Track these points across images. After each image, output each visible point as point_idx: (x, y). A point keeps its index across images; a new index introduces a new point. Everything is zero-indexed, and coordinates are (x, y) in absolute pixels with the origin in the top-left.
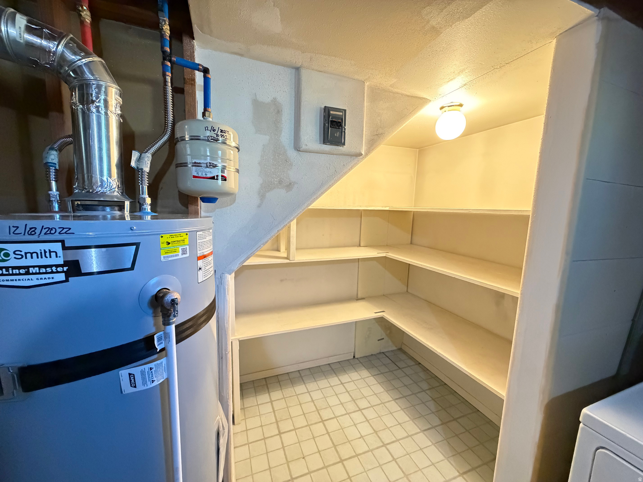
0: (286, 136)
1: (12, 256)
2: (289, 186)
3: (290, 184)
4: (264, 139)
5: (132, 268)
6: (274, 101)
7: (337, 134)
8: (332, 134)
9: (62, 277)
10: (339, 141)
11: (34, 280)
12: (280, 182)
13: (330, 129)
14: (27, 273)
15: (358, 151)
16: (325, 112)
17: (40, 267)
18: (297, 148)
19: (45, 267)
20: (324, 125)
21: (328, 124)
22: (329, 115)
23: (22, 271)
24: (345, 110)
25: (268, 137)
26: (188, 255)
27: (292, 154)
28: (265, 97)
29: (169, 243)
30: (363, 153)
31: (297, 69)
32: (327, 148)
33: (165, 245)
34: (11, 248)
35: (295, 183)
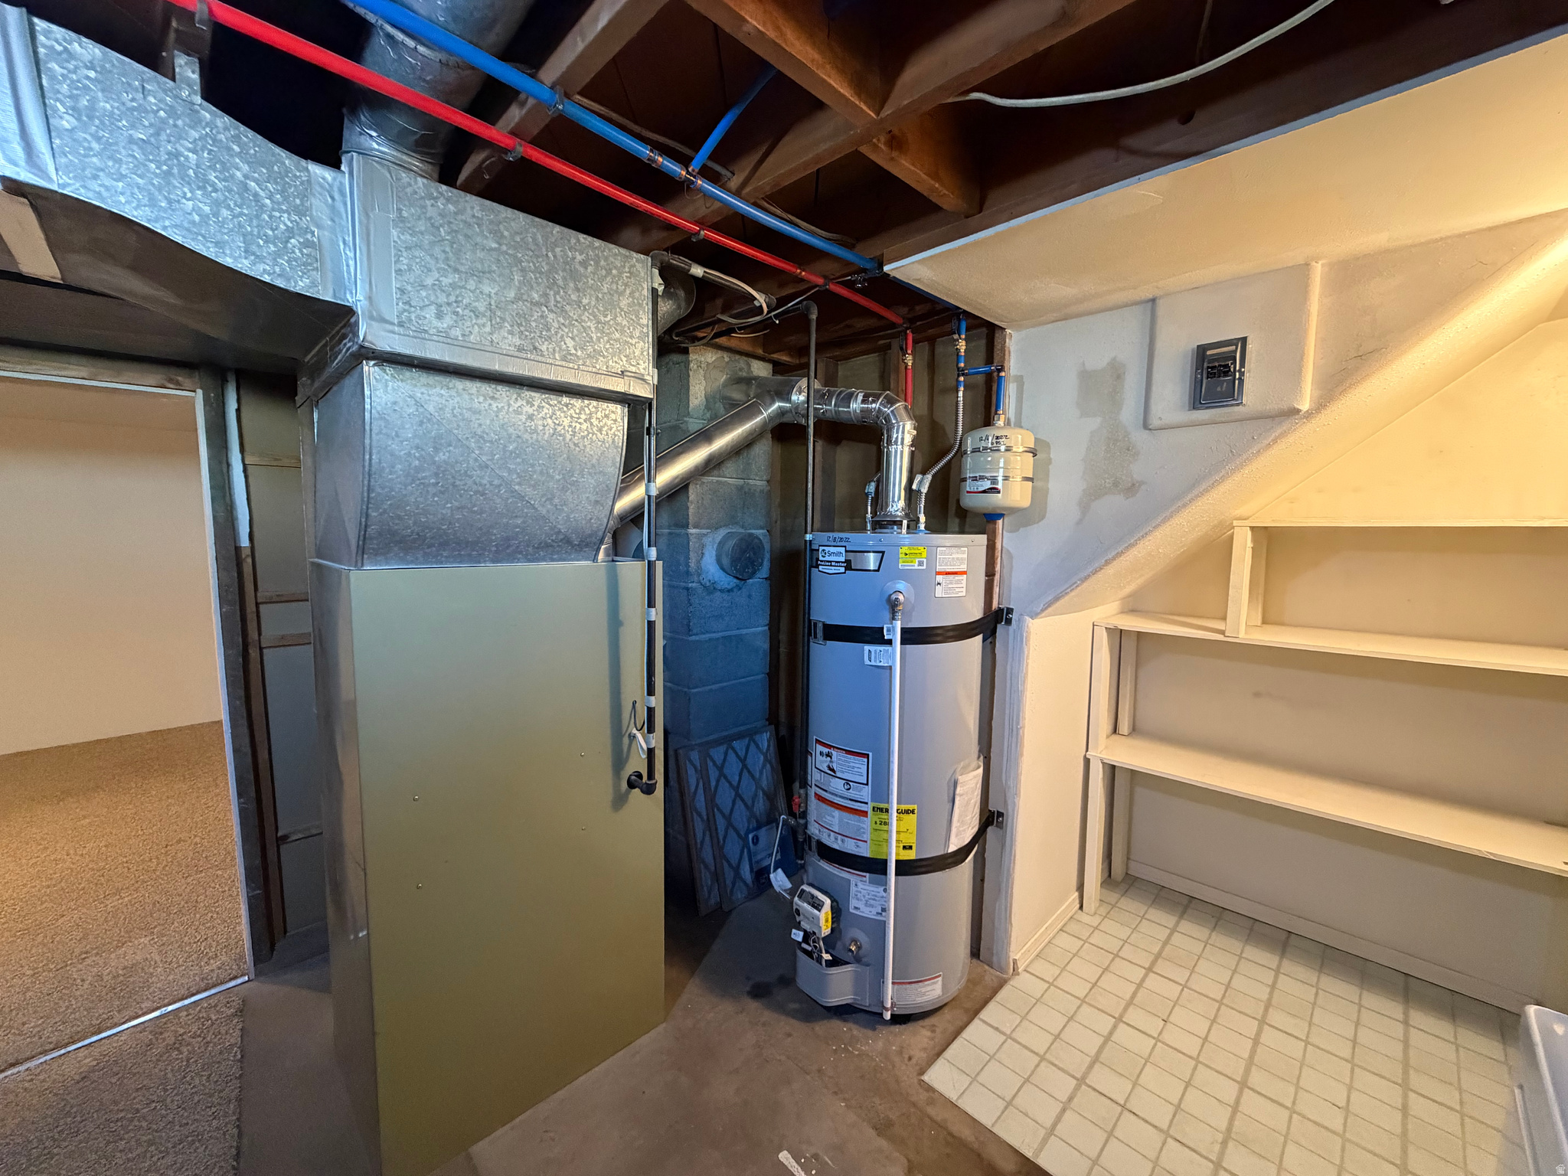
0: (1131, 410)
1: (827, 554)
2: (1132, 489)
3: (1134, 486)
4: (1094, 423)
5: (878, 570)
6: (1113, 363)
7: (1222, 387)
8: (1211, 390)
9: (842, 570)
10: (1227, 400)
12: (1116, 484)
13: (1205, 381)
16: (1197, 355)
17: (835, 562)
18: (1148, 426)
19: (838, 562)
20: (1196, 377)
21: (1202, 375)
22: (1204, 358)
23: (829, 564)
24: (1243, 339)
25: (1099, 420)
26: (924, 567)
27: (1139, 437)
28: (1098, 361)
29: (906, 554)
30: (1305, 406)
31: (1152, 302)
32: (1205, 414)
33: (903, 556)
35: (1142, 483)
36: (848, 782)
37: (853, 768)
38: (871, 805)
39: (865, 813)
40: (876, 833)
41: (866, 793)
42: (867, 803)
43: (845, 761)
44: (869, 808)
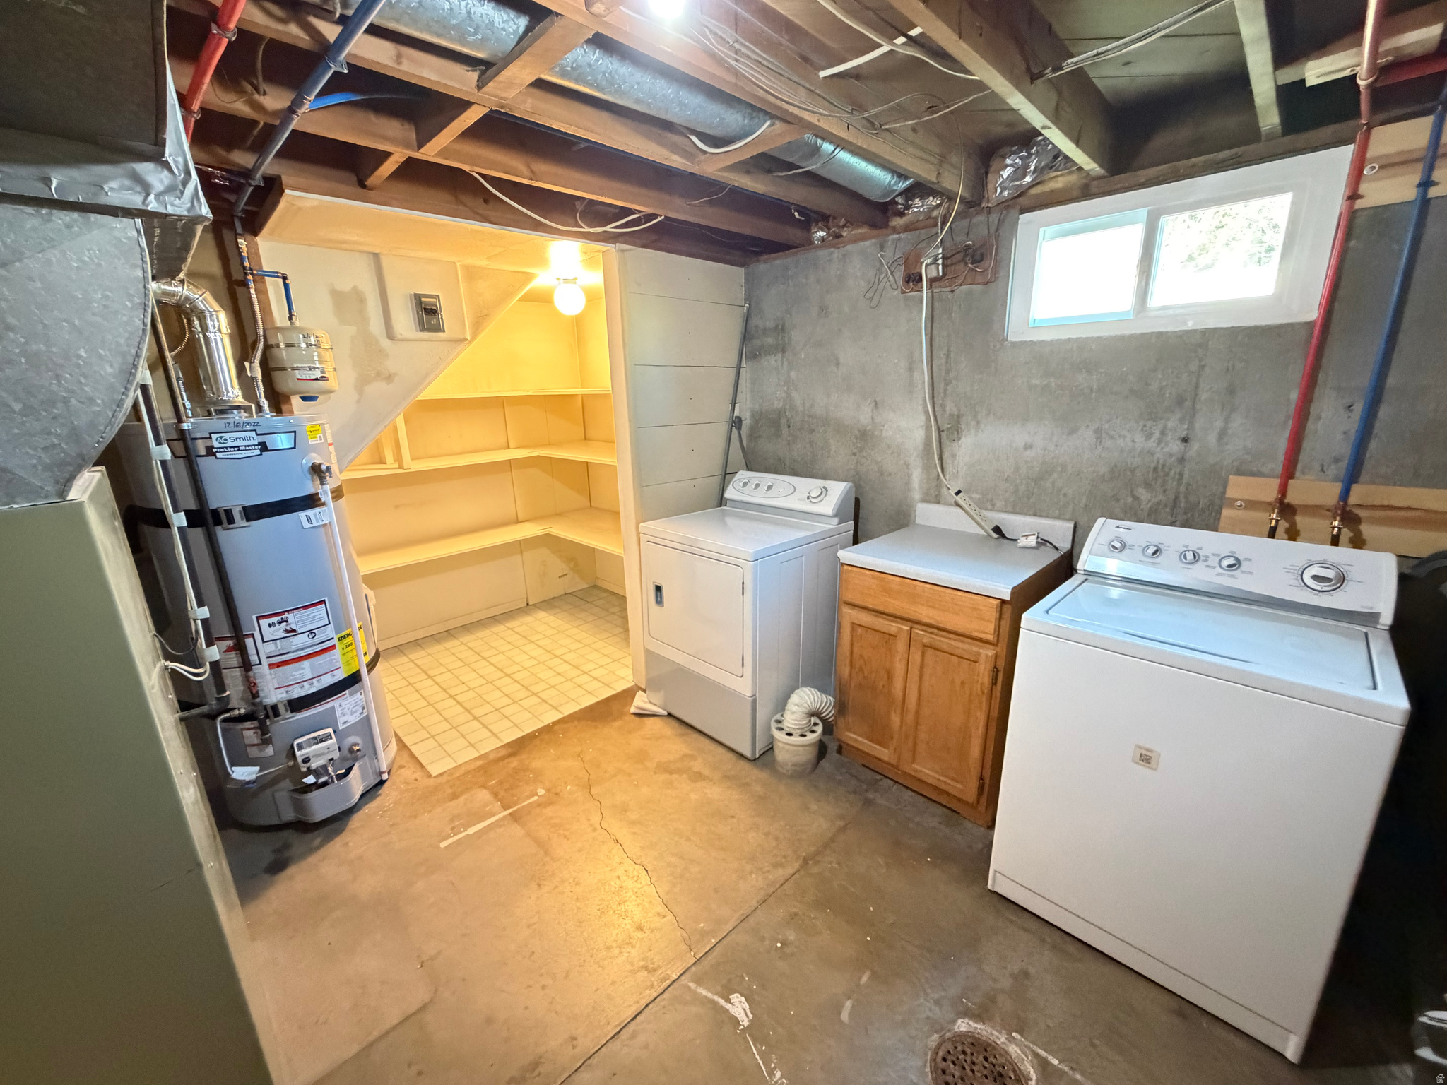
0: (376, 325)
1: (229, 440)
2: (390, 378)
3: (390, 375)
4: (351, 330)
5: (294, 448)
6: (355, 288)
7: (434, 321)
8: (429, 322)
9: (258, 452)
10: (437, 328)
11: (243, 454)
12: (378, 374)
13: (425, 316)
14: (239, 450)
15: (462, 337)
16: (415, 299)
17: (245, 446)
18: (390, 335)
19: (249, 446)
20: (418, 313)
21: (422, 312)
22: (421, 303)
23: (236, 449)
24: (438, 296)
25: (355, 328)
26: (323, 441)
27: (385, 343)
28: (345, 285)
29: (311, 432)
30: (469, 338)
31: (376, 256)
32: (426, 335)
33: (309, 433)
34: (227, 436)
35: (396, 374)
36: (311, 631)
37: (314, 617)
38: (336, 638)
39: (333, 647)
40: (345, 657)
41: (330, 631)
42: (332, 638)
43: (304, 616)
44: (335, 641)
